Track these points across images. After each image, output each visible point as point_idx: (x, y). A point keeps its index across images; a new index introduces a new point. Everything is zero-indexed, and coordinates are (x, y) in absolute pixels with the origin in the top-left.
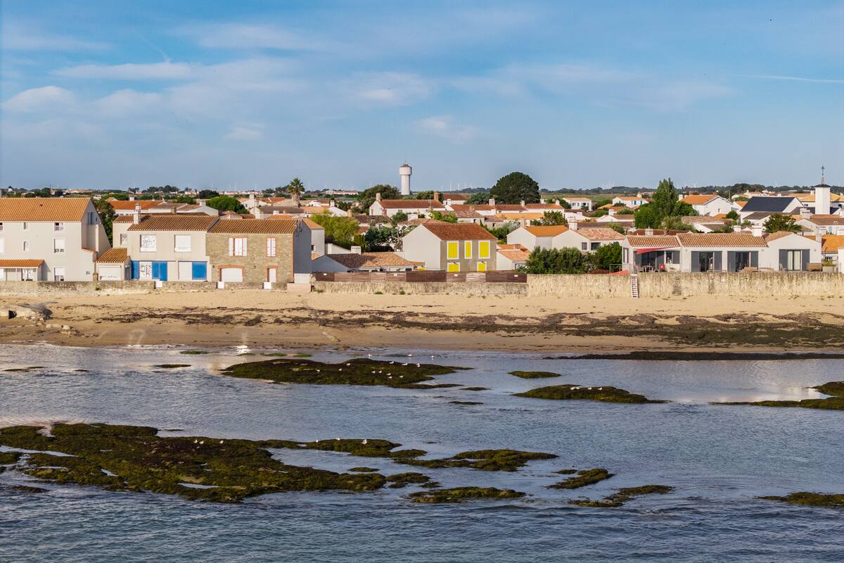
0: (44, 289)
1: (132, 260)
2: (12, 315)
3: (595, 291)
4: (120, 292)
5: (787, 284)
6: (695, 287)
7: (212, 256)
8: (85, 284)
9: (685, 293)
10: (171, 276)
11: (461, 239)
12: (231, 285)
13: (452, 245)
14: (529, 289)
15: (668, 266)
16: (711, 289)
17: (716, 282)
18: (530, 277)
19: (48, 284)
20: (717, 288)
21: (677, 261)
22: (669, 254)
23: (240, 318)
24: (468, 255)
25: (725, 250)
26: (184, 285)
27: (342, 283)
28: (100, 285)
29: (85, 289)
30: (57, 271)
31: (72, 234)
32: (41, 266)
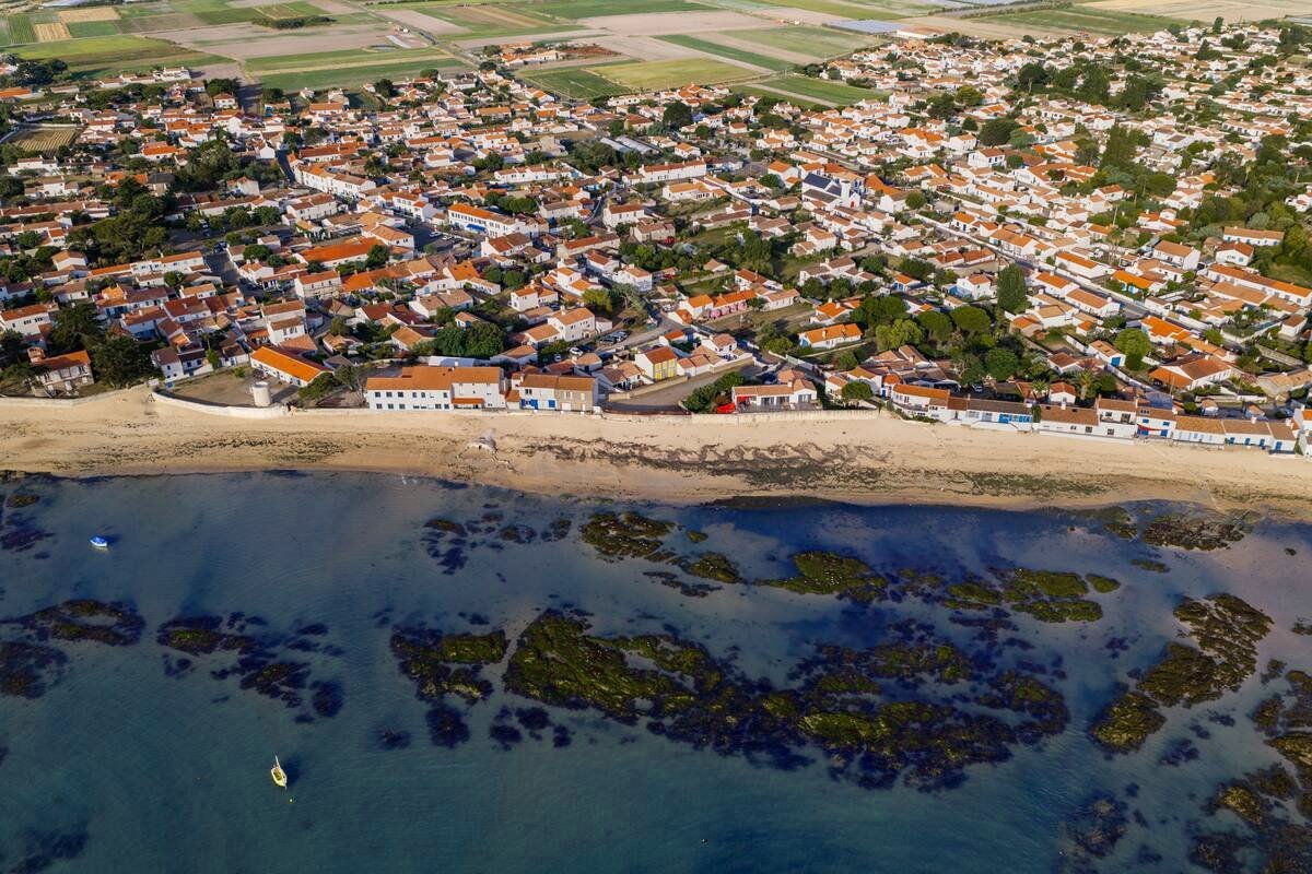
0: (485, 412)
1: (523, 399)
2: (480, 447)
3: (720, 421)
4: (518, 414)
5: (800, 415)
6: (762, 417)
7: (557, 399)
8: (502, 410)
10: (540, 407)
11: (661, 361)
12: (566, 411)
13: (658, 366)
14: (692, 419)
16: (769, 418)
17: (771, 415)
18: (693, 414)
19: (485, 410)
20: (771, 418)
21: (755, 400)
22: (752, 398)
23: (576, 450)
24: (665, 368)
25: (775, 397)
26: (545, 411)
27: (611, 411)
28: (509, 410)
29: (503, 412)
30: (488, 401)
31: (494, 387)
32: (482, 401)
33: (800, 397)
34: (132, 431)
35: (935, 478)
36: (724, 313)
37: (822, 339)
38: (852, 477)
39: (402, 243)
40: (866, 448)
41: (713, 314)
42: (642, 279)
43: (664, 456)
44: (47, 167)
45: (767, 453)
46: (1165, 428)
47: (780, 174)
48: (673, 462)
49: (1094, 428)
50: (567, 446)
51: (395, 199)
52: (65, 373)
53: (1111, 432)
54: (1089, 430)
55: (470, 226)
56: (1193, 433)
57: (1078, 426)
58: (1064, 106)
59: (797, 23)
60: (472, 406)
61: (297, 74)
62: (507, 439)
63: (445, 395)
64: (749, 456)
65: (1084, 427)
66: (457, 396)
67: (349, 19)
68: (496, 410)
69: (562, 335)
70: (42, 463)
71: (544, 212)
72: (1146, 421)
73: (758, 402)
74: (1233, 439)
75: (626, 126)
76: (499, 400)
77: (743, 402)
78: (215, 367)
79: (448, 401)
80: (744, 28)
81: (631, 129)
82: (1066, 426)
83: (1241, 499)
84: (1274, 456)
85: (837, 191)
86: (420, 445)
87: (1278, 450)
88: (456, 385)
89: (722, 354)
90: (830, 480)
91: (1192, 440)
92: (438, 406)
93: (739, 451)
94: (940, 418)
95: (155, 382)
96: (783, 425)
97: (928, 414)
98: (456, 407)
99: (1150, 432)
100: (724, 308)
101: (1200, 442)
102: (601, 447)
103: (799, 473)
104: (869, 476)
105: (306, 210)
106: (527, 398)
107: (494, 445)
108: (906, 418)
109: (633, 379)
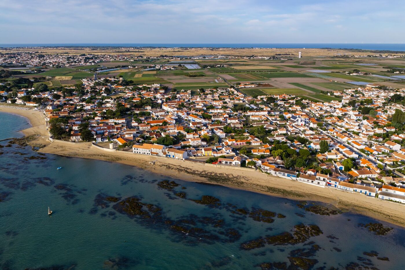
2: (151, 163)
3: (212, 166)
4: (165, 158)
5: (233, 168)
6: (222, 167)
7: (175, 155)
10: (171, 157)
12: (176, 159)
13: (206, 152)
14: (205, 164)
20: (225, 167)
22: (222, 161)
24: (208, 153)
25: (229, 162)
27: (187, 160)
28: (163, 157)
31: (161, 151)
32: (158, 154)
33: (236, 163)
34: (83, 150)
35: (258, 186)
37: (257, 152)
38: (236, 183)
39: (172, 122)
40: (245, 177)
41: (235, 144)
42: (222, 134)
43: (192, 171)
44: (111, 101)
45: (218, 175)
46: (336, 184)
47: (286, 115)
48: (193, 173)
49: (314, 181)
50: (171, 166)
51: (179, 113)
52: (77, 137)
53: (319, 183)
54: (312, 182)
55: (192, 120)
56: (344, 187)
57: (310, 180)
58: (401, 106)
59: (336, 81)
60: (155, 154)
61: (185, 87)
62: (158, 162)
63: (149, 151)
64: (213, 174)
65: (311, 181)
66: (152, 151)
67: (209, 76)
68: (160, 156)
69: (191, 144)
70: (62, 154)
71: (213, 119)
72: (330, 181)
73: (224, 163)
74: (356, 190)
76: (161, 154)
77: (220, 162)
78: (109, 141)
79: (150, 152)
80: (319, 82)
82: (306, 180)
83: (346, 205)
84: (368, 197)
85: (298, 120)
86: (139, 161)
87: (370, 195)
88: (152, 149)
89: (226, 152)
90: (230, 183)
91: (344, 189)
92: (148, 154)
93: (211, 173)
94: (271, 173)
95: (94, 142)
96: (227, 169)
97: (268, 172)
98: (152, 154)
99: (332, 185)
100: (239, 143)
101: (346, 190)
102: (178, 167)
103: (223, 180)
104: (241, 183)
105: (156, 113)
106: (168, 154)
107: (154, 163)
108: (263, 172)
109: (199, 155)
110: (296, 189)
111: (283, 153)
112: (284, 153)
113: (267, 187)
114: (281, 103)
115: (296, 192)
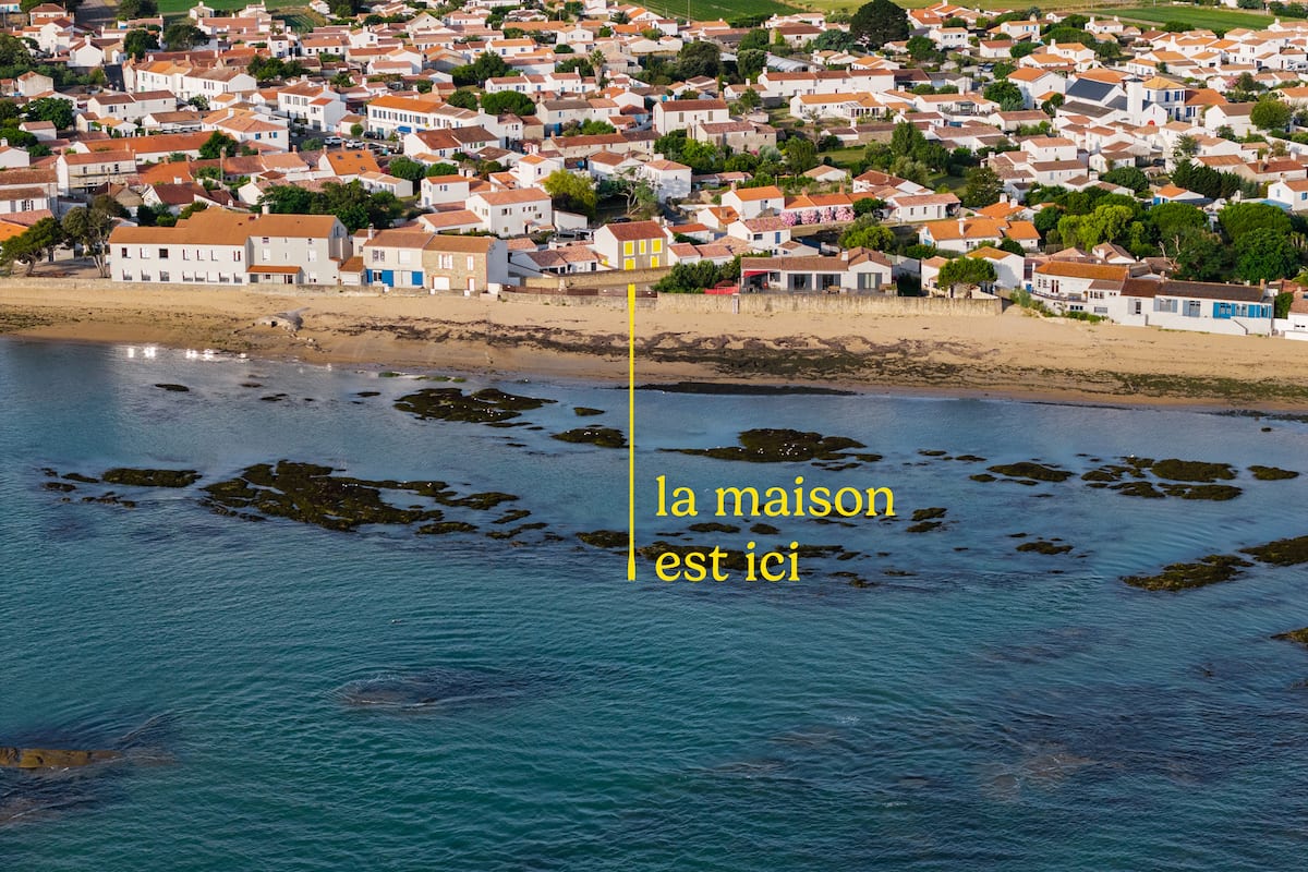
0: (301, 290)
1: (368, 268)
2: (274, 324)
3: (706, 307)
4: (358, 294)
5: (854, 304)
6: (783, 306)
7: (427, 268)
8: (331, 287)
9: (775, 310)
10: (397, 284)
11: (636, 238)
12: (440, 292)
13: (629, 245)
14: (657, 303)
15: (772, 284)
16: (795, 307)
17: (799, 302)
18: (659, 294)
19: (304, 287)
20: (800, 306)
21: (778, 280)
22: (772, 274)
23: (436, 332)
24: (643, 252)
25: (814, 273)
26: (404, 290)
27: (520, 294)
28: (343, 288)
29: (332, 291)
30: (311, 274)
31: (322, 244)
32: (299, 271)
33: (861, 277)
35: (1060, 377)
36: (804, 219)
37: (959, 237)
38: (909, 371)
39: (265, 137)
40: (954, 344)
42: (671, 174)
43: (588, 341)
45: (771, 345)
47: (1029, 85)
50: (421, 326)
55: (401, 130)
60: (282, 279)
62: (324, 318)
63: (237, 257)
64: (736, 346)
66: (258, 262)
68: (321, 287)
69: (486, 226)
73: (784, 282)
75: (772, 41)
76: (328, 270)
77: (757, 282)
79: (240, 268)
81: (782, 42)
85: (1121, 104)
88: (257, 241)
89: (760, 245)
90: (868, 374)
92: (222, 279)
93: (724, 340)
94: (1108, 313)
97: (1088, 307)
98: (254, 279)
100: (805, 211)
102: (481, 329)
103: (816, 363)
104: (939, 370)
105: (120, 107)
106: (376, 266)
107: (299, 322)
108: (1052, 315)
109: (583, 266)
110: (1290, 372)
111: (1129, 223)
112: (1137, 225)
113: (1117, 376)
114: (953, 43)
115: (1296, 383)
